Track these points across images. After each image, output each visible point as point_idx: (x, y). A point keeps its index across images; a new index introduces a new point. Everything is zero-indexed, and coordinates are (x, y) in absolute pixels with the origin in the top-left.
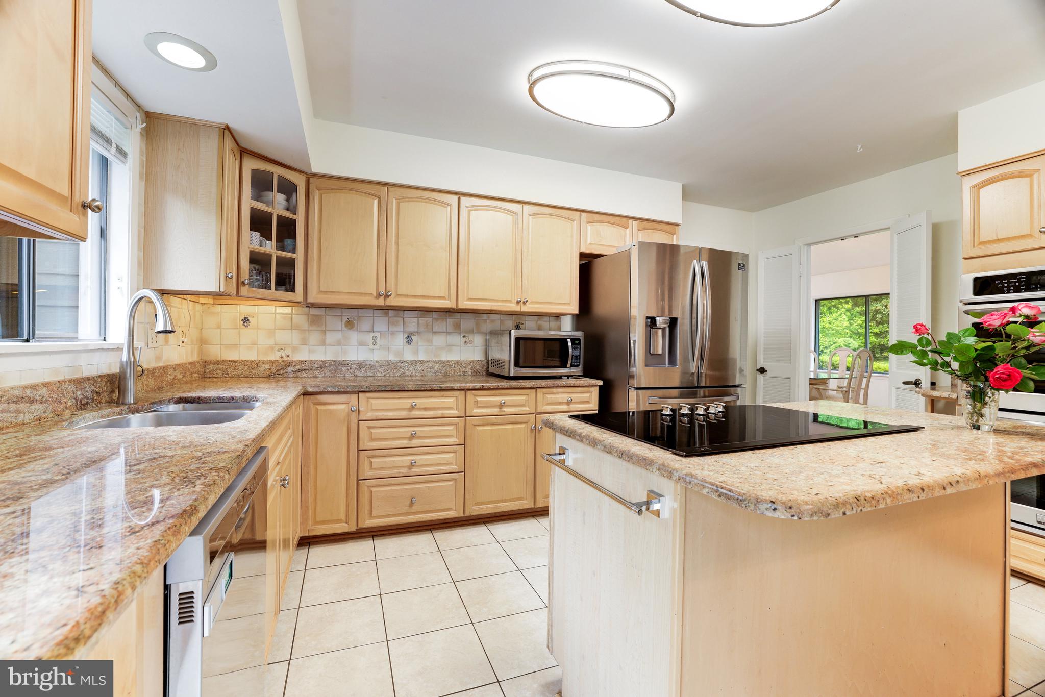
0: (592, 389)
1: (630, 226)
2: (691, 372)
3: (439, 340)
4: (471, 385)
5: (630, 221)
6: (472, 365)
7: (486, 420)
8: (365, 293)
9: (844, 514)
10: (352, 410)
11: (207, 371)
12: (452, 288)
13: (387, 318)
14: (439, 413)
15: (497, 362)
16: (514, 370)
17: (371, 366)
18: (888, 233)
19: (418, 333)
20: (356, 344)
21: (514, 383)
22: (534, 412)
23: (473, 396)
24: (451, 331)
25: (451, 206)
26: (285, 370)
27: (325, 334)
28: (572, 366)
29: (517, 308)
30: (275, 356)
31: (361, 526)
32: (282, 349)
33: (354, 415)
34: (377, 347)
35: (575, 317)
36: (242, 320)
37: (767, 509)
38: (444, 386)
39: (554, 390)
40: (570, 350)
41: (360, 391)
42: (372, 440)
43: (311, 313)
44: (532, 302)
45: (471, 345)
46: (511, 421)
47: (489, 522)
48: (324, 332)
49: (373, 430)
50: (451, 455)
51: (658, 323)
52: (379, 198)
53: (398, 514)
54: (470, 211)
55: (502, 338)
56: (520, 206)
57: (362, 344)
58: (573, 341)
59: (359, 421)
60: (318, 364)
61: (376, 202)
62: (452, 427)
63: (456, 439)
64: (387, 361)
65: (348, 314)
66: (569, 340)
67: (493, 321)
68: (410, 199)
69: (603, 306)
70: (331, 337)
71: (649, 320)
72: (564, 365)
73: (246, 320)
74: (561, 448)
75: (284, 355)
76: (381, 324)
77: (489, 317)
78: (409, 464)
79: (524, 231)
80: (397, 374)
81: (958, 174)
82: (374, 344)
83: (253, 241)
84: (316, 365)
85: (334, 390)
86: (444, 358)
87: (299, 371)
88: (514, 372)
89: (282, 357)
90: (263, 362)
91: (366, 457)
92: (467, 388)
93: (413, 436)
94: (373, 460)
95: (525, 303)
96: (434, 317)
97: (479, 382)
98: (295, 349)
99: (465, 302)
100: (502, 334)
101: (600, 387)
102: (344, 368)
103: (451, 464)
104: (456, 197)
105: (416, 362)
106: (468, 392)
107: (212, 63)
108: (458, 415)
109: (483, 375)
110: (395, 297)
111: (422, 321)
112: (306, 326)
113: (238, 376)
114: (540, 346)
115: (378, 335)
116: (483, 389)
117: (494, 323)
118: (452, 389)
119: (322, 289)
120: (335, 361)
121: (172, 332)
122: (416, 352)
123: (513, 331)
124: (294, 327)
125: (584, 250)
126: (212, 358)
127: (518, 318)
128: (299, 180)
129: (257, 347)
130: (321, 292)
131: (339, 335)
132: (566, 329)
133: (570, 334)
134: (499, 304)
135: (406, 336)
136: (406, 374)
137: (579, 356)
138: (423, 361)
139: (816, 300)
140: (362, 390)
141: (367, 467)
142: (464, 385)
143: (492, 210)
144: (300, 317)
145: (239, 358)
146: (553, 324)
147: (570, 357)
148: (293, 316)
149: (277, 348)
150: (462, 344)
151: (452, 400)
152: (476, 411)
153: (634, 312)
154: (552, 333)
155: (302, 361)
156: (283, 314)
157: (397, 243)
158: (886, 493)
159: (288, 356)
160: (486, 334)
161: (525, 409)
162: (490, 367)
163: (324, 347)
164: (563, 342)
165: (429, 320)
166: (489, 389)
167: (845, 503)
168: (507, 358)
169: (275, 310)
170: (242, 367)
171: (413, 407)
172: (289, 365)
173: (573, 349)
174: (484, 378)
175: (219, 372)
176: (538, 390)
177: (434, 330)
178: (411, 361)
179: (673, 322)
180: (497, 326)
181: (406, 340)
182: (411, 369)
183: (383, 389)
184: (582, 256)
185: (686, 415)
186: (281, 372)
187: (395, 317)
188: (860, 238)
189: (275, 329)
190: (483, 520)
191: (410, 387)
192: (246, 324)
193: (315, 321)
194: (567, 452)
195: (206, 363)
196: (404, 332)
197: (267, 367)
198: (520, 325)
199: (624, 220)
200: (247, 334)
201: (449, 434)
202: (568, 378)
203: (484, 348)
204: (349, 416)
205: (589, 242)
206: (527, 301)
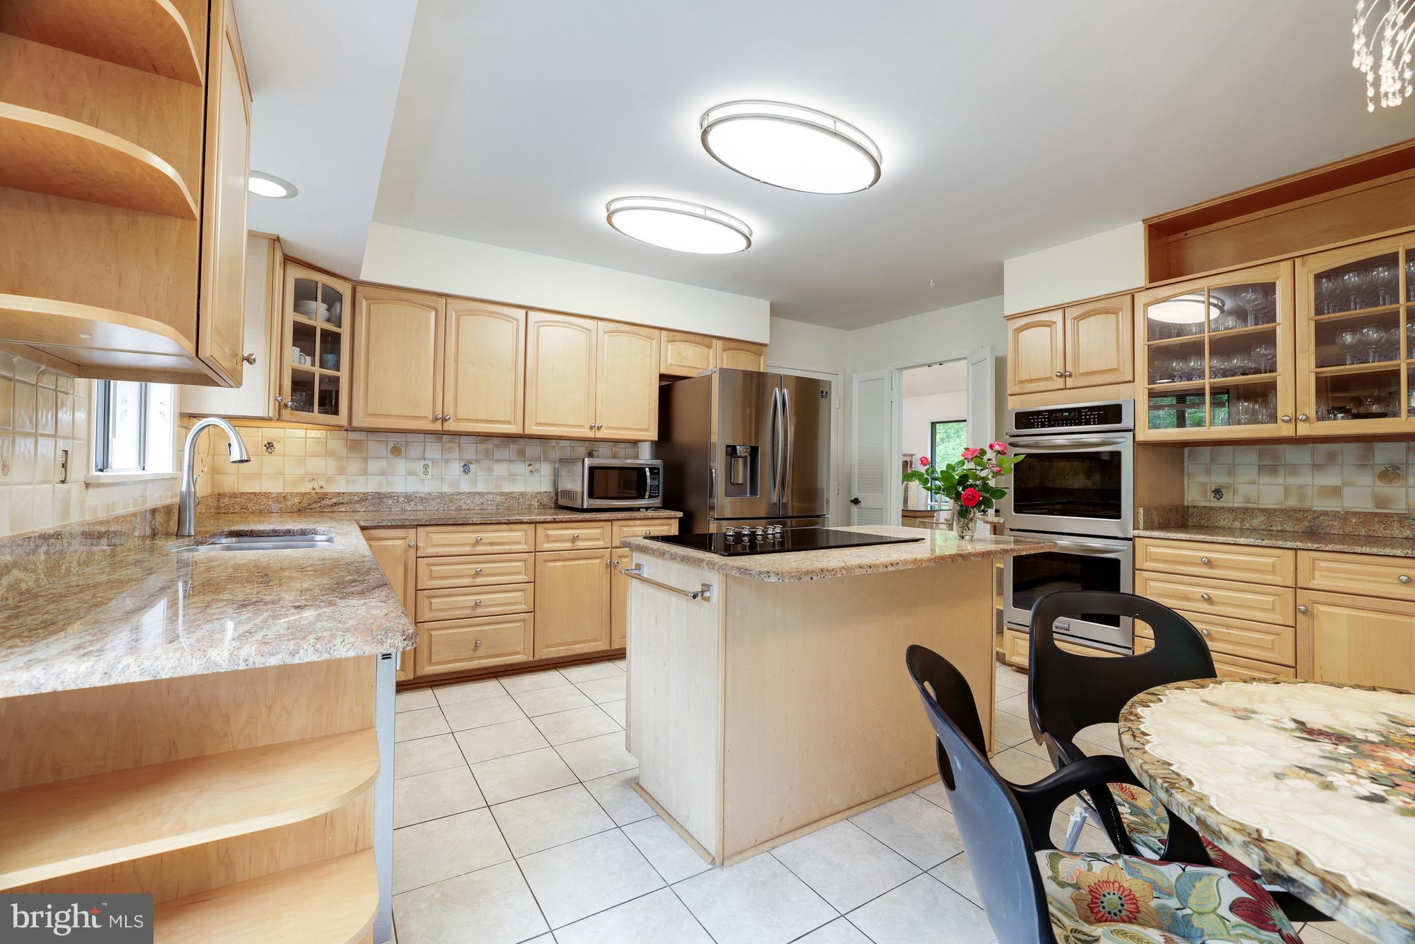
0: (672, 521)
1: (714, 346)
2: (773, 501)
3: (501, 469)
4: (541, 518)
5: (714, 341)
6: (539, 497)
7: (557, 555)
8: (419, 417)
9: (812, 578)
10: (410, 546)
11: (222, 505)
12: (518, 412)
13: (440, 444)
14: (507, 548)
15: (568, 494)
16: (588, 501)
17: (421, 499)
18: (965, 362)
19: (477, 461)
20: (404, 474)
21: (588, 516)
22: (610, 546)
23: (543, 530)
24: (515, 459)
25: (517, 320)
26: (319, 504)
27: (367, 462)
28: (650, 497)
29: (591, 434)
30: (306, 488)
31: (419, 673)
32: (314, 479)
33: (412, 551)
34: (429, 476)
35: (654, 443)
36: (265, 446)
37: (765, 577)
38: (512, 518)
39: (632, 523)
40: (649, 480)
41: (419, 525)
42: (432, 578)
43: (349, 438)
44: (608, 428)
45: (539, 474)
46: (584, 556)
47: (560, 667)
48: (366, 460)
49: (432, 568)
50: (520, 594)
51: (738, 452)
52: (437, 311)
53: (461, 659)
54: (538, 327)
55: (575, 468)
56: (594, 322)
57: (410, 473)
58: (651, 470)
59: (417, 558)
60: (358, 497)
61: (433, 314)
62: (520, 564)
63: (525, 577)
64: (441, 493)
65: (394, 440)
66: (647, 469)
67: (562, 448)
68: (472, 313)
69: (684, 433)
70: (373, 466)
71: (729, 449)
72: (642, 497)
73: (270, 446)
74: (636, 565)
75: (316, 486)
76: (434, 450)
77: (558, 444)
78: (473, 604)
79: (599, 349)
80: (453, 508)
81: (1005, 317)
82: (426, 473)
83: (295, 359)
84: (356, 498)
85: (390, 524)
86: (506, 490)
87: (335, 504)
88: (588, 504)
89: (314, 489)
90: (292, 494)
91: (425, 598)
92: (538, 520)
93: (477, 574)
94: (433, 601)
95: (599, 428)
96: (495, 443)
97: (550, 515)
98: (330, 480)
99: (534, 428)
100: (575, 462)
101: (680, 518)
102: (390, 501)
103: (519, 603)
104: (523, 312)
105: (475, 494)
106: (538, 525)
107: (292, 192)
108: (527, 550)
109: (551, 508)
110: (454, 421)
111: (482, 447)
112: (343, 452)
113: (261, 511)
114: (614, 475)
115: (430, 463)
116: (554, 521)
117: (565, 450)
118: (522, 522)
119: (370, 411)
120: (379, 493)
121: (247, 461)
122: (474, 482)
123: (586, 460)
124: (330, 454)
125: (663, 371)
126: (226, 490)
127: (591, 445)
128: (345, 289)
129: (284, 477)
130: (368, 415)
131: (383, 464)
132: (645, 457)
133: (649, 462)
134: (570, 429)
135: (463, 464)
136: (463, 508)
137: (658, 486)
138: (482, 492)
139: (932, 423)
140: (421, 523)
141: (426, 608)
142: (534, 517)
143: (563, 327)
144: (336, 443)
145: (261, 489)
146: (630, 451)
147: (648, 488)
148: (328, 441)
149: (308, 478)
150: (528, 473)
151: (520, 534)
152: (547, 546)
153: (714, 438)
154: (629, 461)
155: (339, 494)
156: (316, 438)
157: (457, 361)
158: (843, 568)
159: (321, 488)
160: (555, 462)
161: (600, 543)
162: (559, 499)
163: (366, 477)
164: (640, 471)
165: (489, 445)
166: (561, 522)
167: (812, 572)
168: (579, 490)
169: (306, 434)
170: (265, 500)
171: (478, 542)
172: (324, 496)
173: (652, 479)
174: (552, 511)
175: (237, 507)
176: (614, 523)
177: (495, 458)
178: (469, 493)
179: (754, 451)
180: (567, 453)
181: (462, 469)
182: (469, 502)
183: (445, 523)
184: (662, 377)
185: (747, 535)
186: (314, 506)
187: (450, 442)
188: (945, 365)
189: (306, 456)
190: (555, 666)
191: (475, 520)
192: (270, 450)
193: (354, 447)
194: (642, 567)
195: (220, 496)
196: (461, 459)
197: (297, 500)
198: (593, 452)
199: (707, 339)
200: (271, 463)
201: (517, 571)
202: (647, 510)
203: (552, 477)
204: (406, 552)
205: (669, 363)
206: (601, 427)
